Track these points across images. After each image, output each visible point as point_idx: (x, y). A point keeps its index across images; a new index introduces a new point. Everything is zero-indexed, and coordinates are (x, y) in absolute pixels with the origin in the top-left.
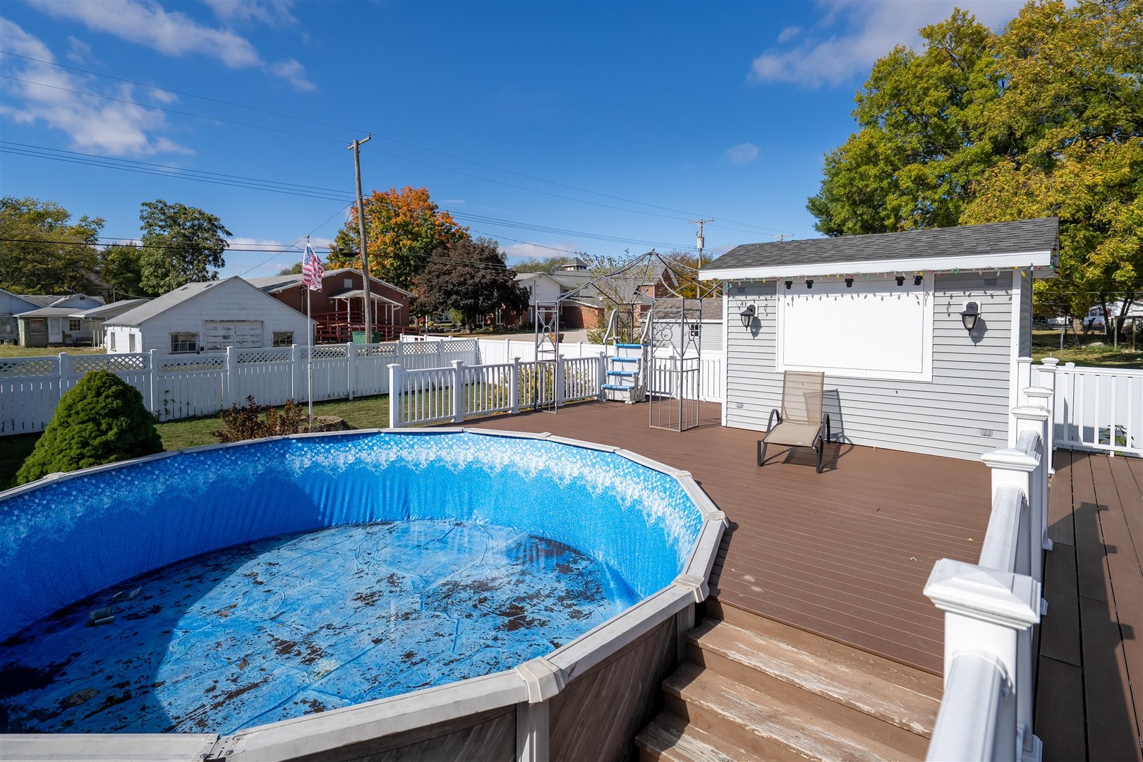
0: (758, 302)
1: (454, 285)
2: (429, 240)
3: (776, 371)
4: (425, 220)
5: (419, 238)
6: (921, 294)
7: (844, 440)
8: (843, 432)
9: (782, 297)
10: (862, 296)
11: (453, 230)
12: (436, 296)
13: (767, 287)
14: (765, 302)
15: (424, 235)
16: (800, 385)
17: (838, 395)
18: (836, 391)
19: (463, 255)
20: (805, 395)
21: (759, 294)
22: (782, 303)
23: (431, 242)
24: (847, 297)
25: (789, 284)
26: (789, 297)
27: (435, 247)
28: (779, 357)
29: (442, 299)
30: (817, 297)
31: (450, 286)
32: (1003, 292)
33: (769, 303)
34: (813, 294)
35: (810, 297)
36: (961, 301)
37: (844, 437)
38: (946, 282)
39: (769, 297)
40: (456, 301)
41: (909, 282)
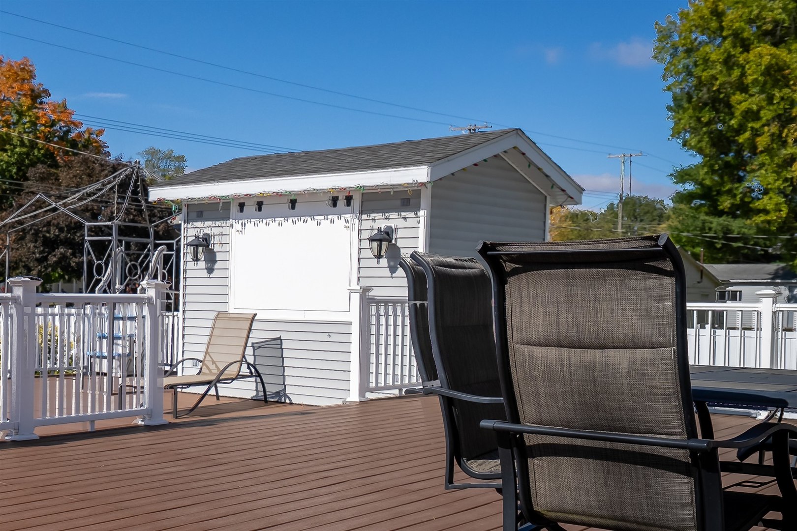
0: (213, 229)
1: (61, 230)
2: (24, 150)
4: (21, 114)
5: (7, 147)
6: (349, 217)
7: (285, 399)
8: (284, 390)
9: (235, 223)
10: (303, 220)
11: (72, 135)
12: (29, 248)
13: (225, 209)
14: (220, 230)
15: (15, 141)
17: (281, 344)
18: (279, 338)
19: (81, 178)
21: (216, 219)
22: (236, 230)
23: (28, 154)
25: (242, 207)
26: (242, 223)
27: (33, 164)
29: (40, 253)
31: (54, 231)
32: (412, 214)
33: (224, 231)
34: (261, 218)
35: (259, 222)
37: (286, 396)
38: (371, 202)
39: (224, 223)
40: (64, 257)
41: (342, 202)
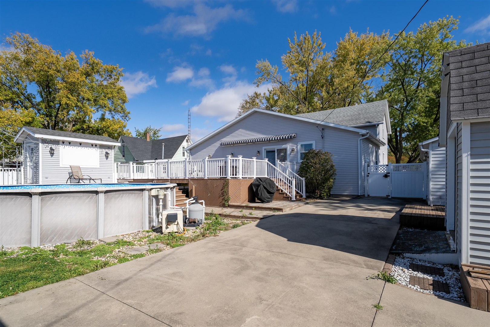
0: (54, 147)
3: (60, 167)
6: (97, 149)
9: (61, 146)
10: (84, 148)
13: (57, 142)
14: (55, 147)
16: (68, 170)
18: (78, 171)
20: (69, 173)
21: (53, 144)
22: (61, 148)
24: (80, 148)
25: (63, 142)
26: (63, 146)
28: (61, 163)
30: (72, 147)
32: (113, 150)
33: (57, 147)
35: (70, 147)
36: (104, 151)
38: (102, 147)
39: (57, 145)
41: (94, 146)
